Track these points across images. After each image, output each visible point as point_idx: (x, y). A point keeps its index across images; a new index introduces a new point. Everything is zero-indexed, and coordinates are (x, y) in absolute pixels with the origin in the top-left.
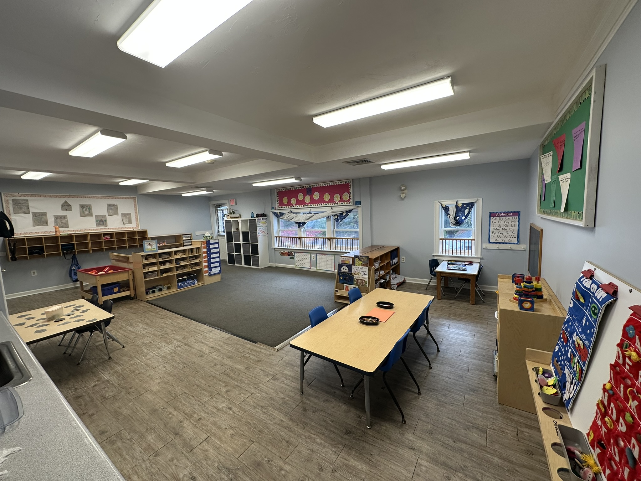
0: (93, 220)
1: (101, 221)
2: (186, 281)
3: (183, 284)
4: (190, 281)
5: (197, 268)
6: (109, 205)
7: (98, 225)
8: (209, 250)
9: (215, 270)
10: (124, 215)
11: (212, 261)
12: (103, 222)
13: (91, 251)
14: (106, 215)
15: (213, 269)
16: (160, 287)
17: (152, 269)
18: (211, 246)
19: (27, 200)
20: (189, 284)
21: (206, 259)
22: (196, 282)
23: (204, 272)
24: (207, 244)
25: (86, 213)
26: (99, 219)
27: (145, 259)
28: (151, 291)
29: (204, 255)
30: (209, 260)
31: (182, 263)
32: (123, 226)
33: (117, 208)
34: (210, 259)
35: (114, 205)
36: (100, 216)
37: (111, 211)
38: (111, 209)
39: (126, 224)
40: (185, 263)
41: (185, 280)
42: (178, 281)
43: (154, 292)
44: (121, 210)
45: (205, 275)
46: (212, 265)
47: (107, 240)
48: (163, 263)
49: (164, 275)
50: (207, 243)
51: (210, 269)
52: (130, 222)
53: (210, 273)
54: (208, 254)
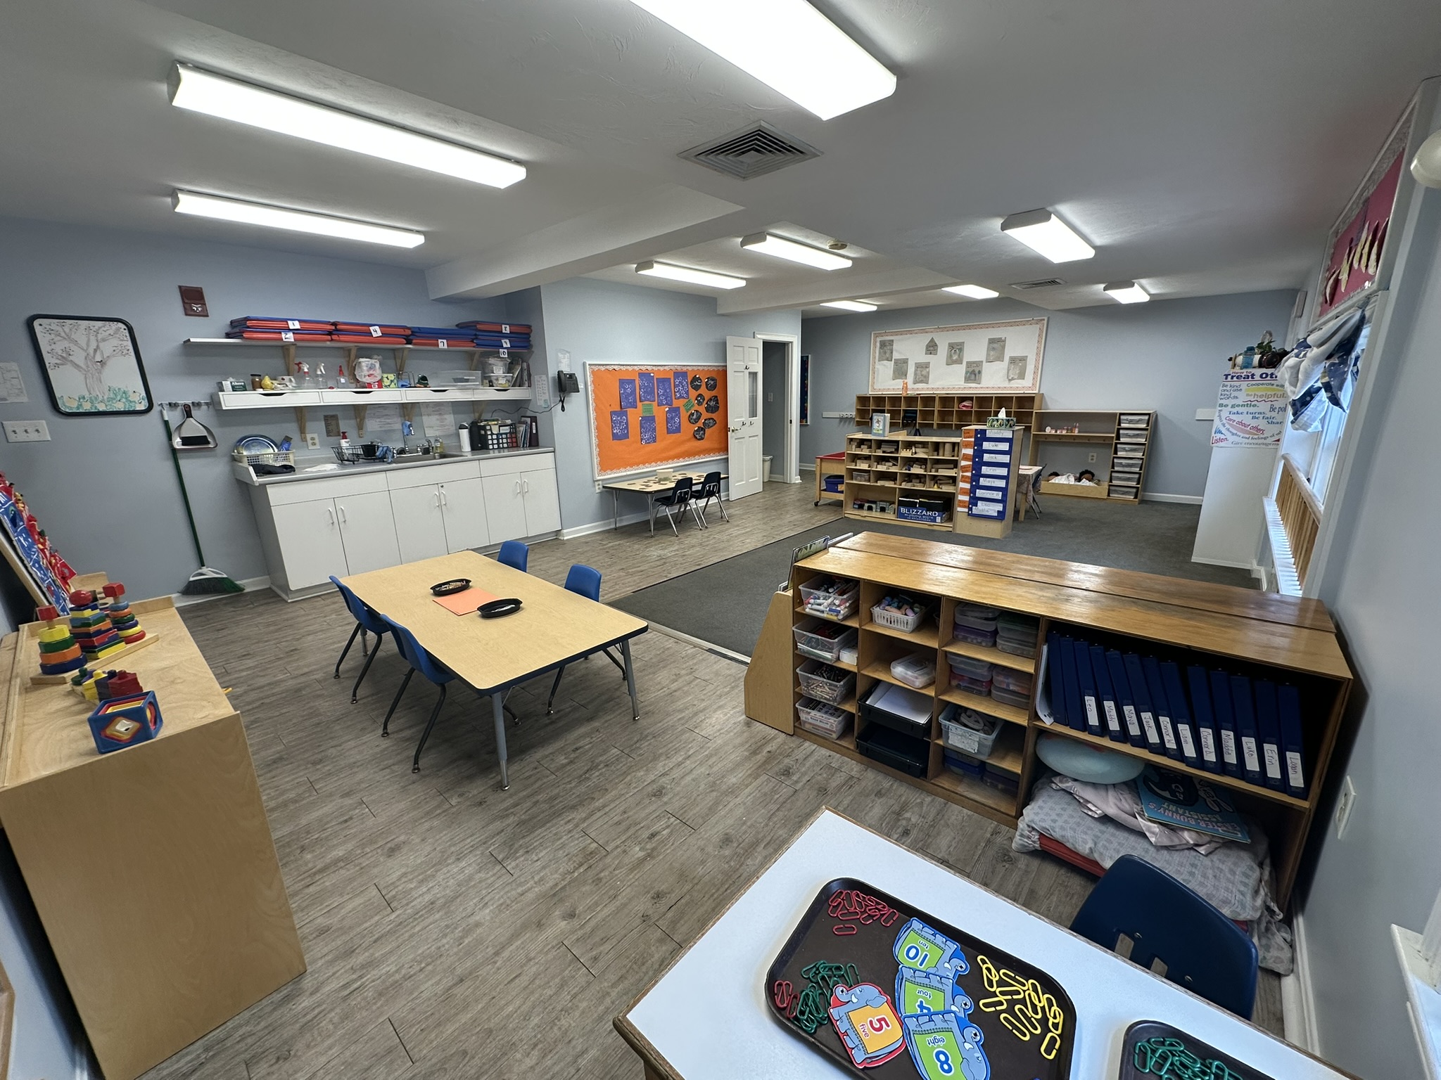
0: (961, 369)
1: (974, 374)
2: (915, 507)
3: (909, 511)
4: (924, 512)
5: (946, 489)
6: (992, 341)
7: (967, 380)
8: (979, 452)
9: (987, 508)
10: (1013, 360)
11: (983, 481)
12: (975, 375)
13: (935, 426)
14: (982, 362)
15: (980, 503)
16: (883, 504)
17: (864, 466)
18: (986, 445)
19: (892, 341)
20: (921, 518)
21: (969, 474)
22: (938, 519)
23: (956, 503)
24: (976, 438)
25: (955, 357)
26: (970, 370)
27: (856, 447)
28: (866, 505)
29: (963, 463)
30: (975, 478)
31: (916, 470)
32: (1006, 384)
33: (1004, 347)
34: (977, 476)
35: (999, 340)
36: (974, 362)
37: (992, 353)
38: (994, 349)
39: (1013, 379)
40: (921, 471)
41: (913, 505)
42: (901, 504)
43: (870, 509)
44: (1009, 352)
45: (959, 509)
46: (979, 493)
47: (964, 409)
48: (881, 460)
49: (880, 483)
50: (976, 435)
51: (974, 501)
52: (1022, 376)
53: (970, 509)
54: (974, 462)
